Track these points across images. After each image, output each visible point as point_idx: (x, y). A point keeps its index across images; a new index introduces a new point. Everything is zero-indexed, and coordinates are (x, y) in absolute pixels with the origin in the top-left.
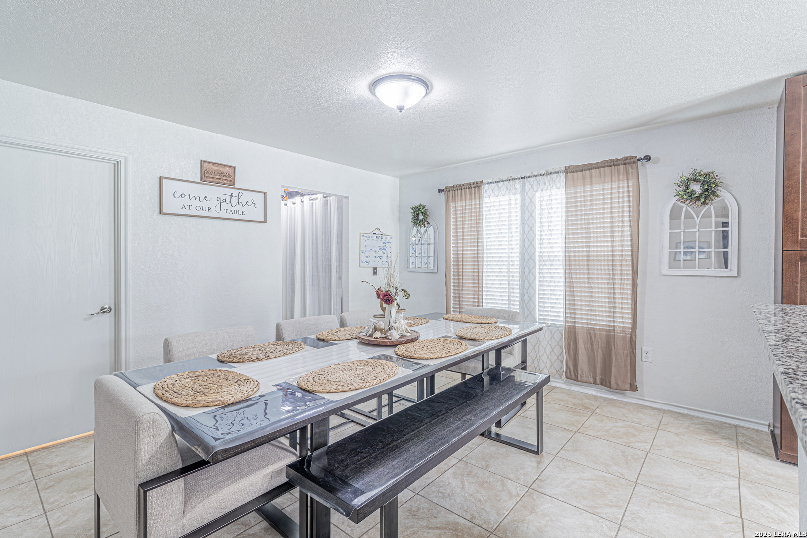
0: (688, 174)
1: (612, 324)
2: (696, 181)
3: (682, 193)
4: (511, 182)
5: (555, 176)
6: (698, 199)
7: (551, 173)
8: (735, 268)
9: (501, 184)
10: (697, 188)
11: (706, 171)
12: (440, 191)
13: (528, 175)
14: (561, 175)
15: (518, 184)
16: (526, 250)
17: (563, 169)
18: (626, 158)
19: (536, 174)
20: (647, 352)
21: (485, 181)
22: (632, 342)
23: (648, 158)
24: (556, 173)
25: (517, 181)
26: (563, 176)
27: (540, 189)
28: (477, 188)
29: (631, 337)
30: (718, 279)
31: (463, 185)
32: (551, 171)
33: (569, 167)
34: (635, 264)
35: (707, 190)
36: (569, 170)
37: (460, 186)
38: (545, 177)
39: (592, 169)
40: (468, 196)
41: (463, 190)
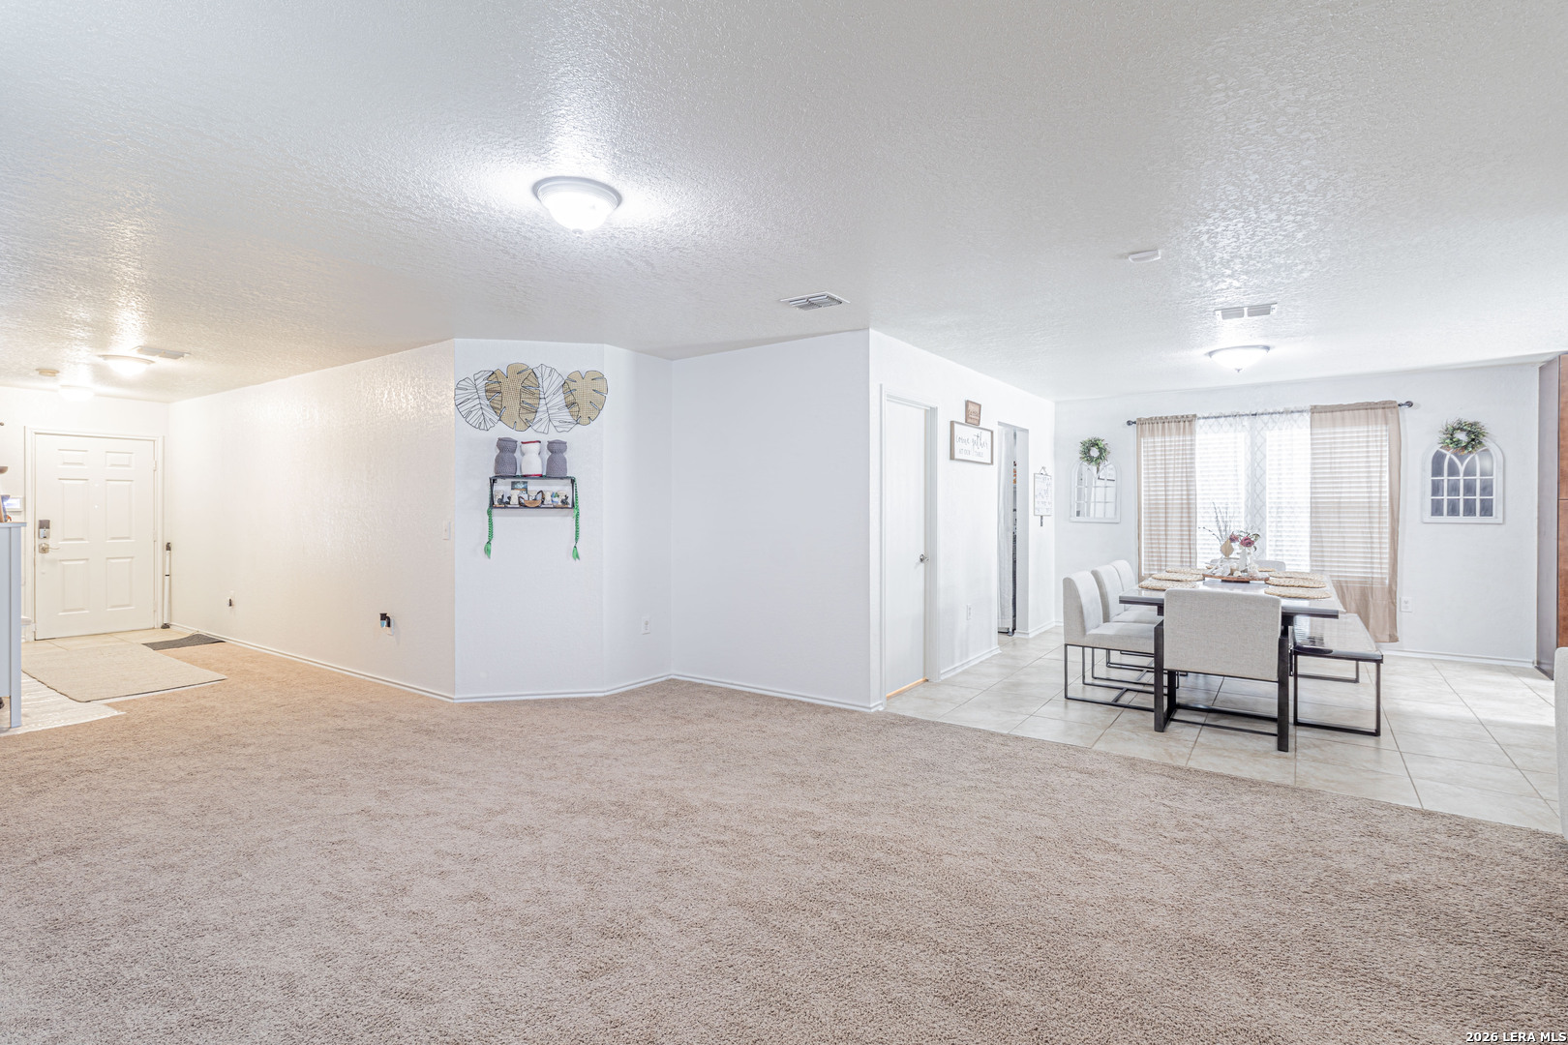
0: (1452, 421)
1: (1369, 575)
2: (1462, 430)
3: (1448, 441)
4: (1237, 418)
5: (1296, 415)
6: (1465, 447)
7: (1292, 412)
8: (1501, 516)
9: (1223, 419)
10: (1462, 436)
11: (1471, 420)
12: (1129, 423)
13: (1260, 411)
14: (1305, 414)
15: (1246, 421)
16: (1258, 496)
17: (1309, 408)
18: (1385, 403)
19: (1271, 411)
20: (1406, 602)
21: (1199, 415)
22: (1392, 593)
23: (1410, 404)
24: (1298, 412)
25: (1246, 418)
26: (1307, 416)
27: (1276, 428)
28: (1187, 423)
29: (1390, 585)
30: (1482, 526)
31: (1166, 418)
32: (1292, 409)
33: (1315, 407)
34: (1395, 513)
35: (1473, 440)
36: (1314, 410)
37: (1161, 418)
38: (1284, 415)
39: (1344, 410)
40: (1174, 431)
41: (1166, 424)
